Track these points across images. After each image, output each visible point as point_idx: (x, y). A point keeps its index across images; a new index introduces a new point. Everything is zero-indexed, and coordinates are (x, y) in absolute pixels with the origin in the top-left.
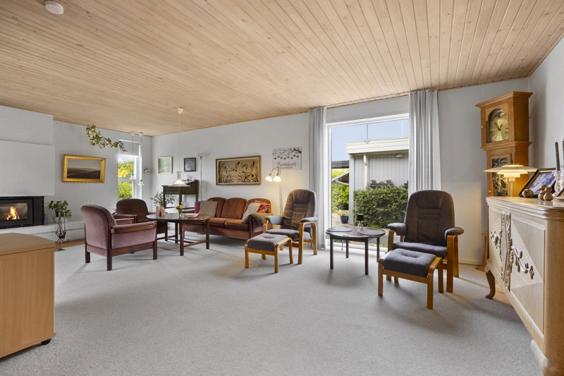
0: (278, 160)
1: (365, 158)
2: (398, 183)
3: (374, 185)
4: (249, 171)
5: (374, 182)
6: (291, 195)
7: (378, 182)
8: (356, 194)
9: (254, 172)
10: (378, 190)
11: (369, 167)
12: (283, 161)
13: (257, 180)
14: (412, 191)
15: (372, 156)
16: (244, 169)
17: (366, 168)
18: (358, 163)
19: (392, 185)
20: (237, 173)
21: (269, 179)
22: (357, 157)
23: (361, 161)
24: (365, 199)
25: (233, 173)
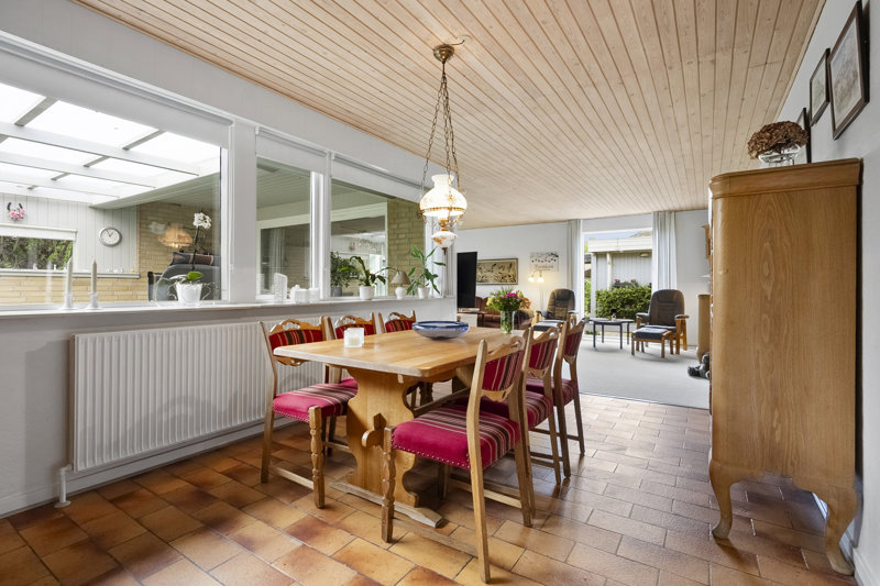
0: (536, 263)
1: (608, 256)
2: (643, 283)
3: (617, 285)
4: (506, 272)
5: (618, 282)
6: (553, 293)
7: (622, 282)
8: (598, 294)
9: (511, 273)
10: (621, 290)
11: (613, 265)
12: (540, 264)
13: (514, 280)
14: (654, 290)
15: (615, 255)
16: (501, 270)
17: (609, 267)
18: (601, 261)
19: (637, 285)
20: (493, 274)
21: (531, 280)
22: (600, 255)
23: (603, 259)
24: (609, 299)
25: (488, 274)
